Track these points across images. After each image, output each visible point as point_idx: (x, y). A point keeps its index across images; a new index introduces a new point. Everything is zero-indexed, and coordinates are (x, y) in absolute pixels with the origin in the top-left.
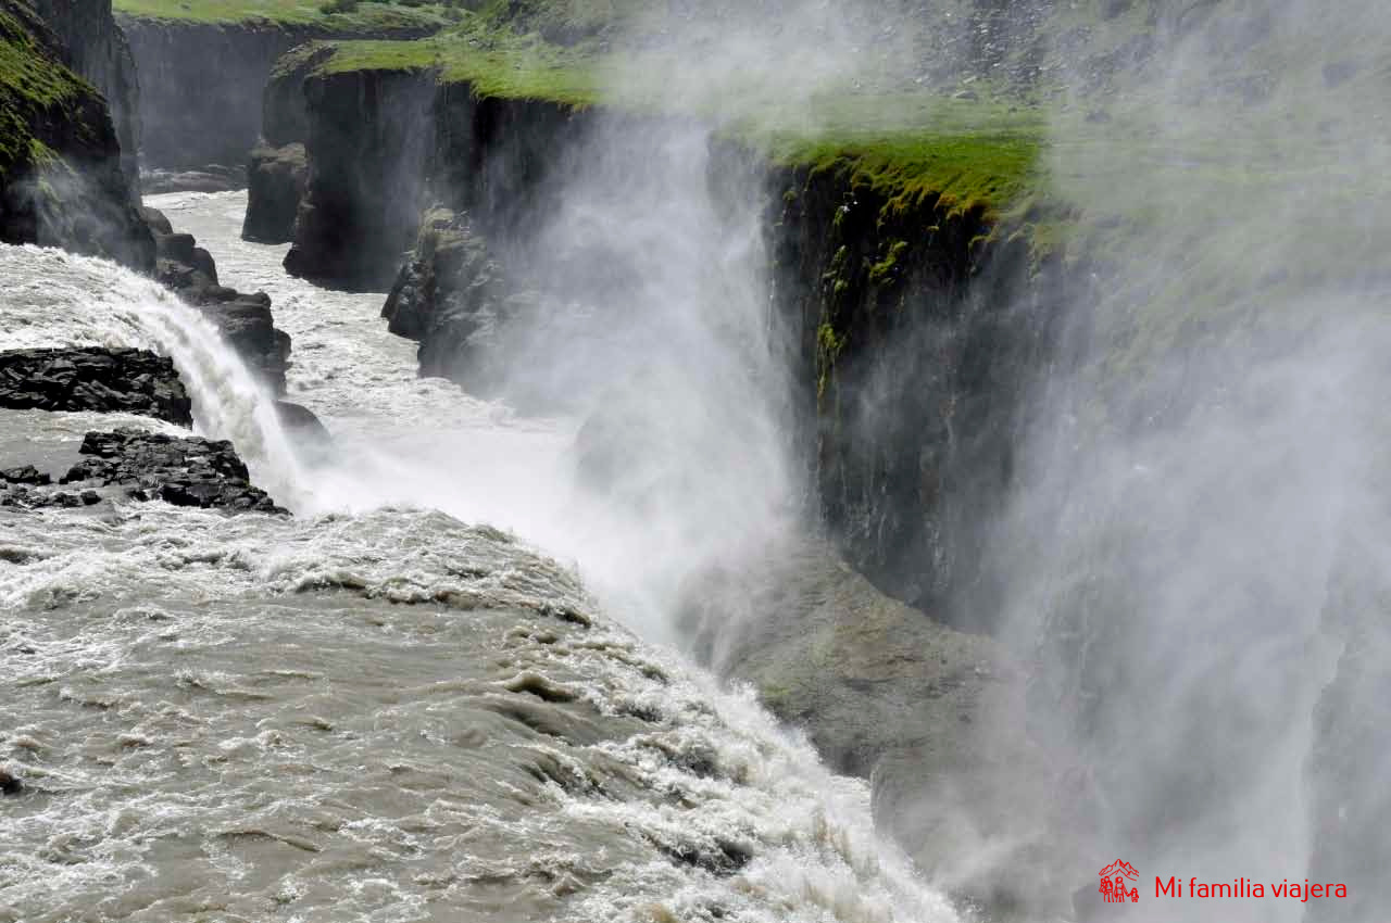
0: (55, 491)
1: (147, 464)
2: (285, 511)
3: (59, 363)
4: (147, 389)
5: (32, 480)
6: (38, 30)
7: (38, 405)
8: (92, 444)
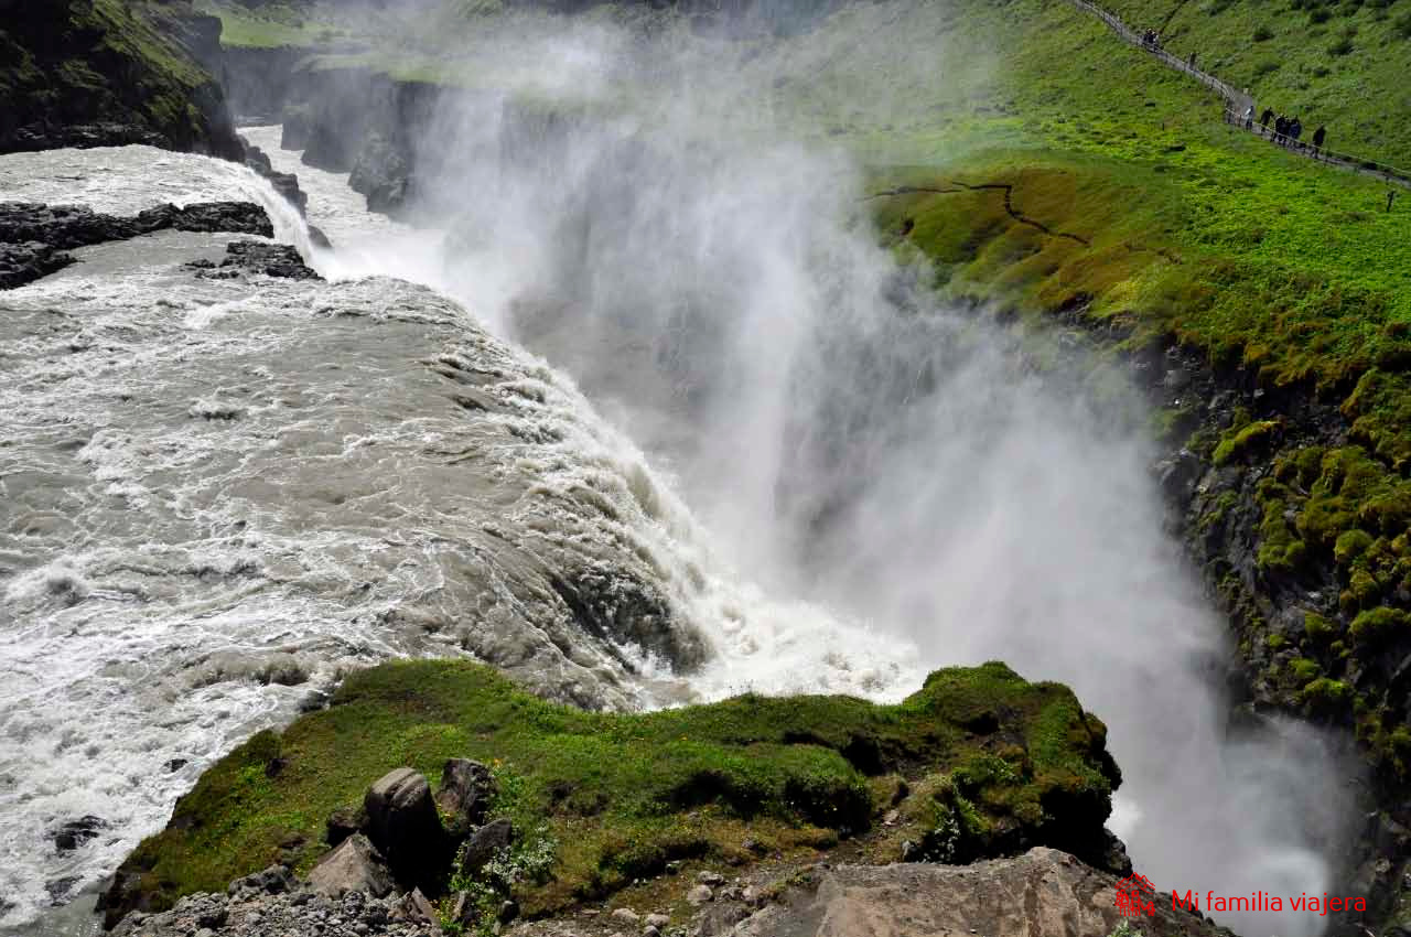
0: (217, 271)
1: (259, 256)
2: (322, 278)
3: (212, 210)
4: (253, 221)
5: (206, 266)
6: (189, 53)
7: (205, 230)
8: (232, 248)
